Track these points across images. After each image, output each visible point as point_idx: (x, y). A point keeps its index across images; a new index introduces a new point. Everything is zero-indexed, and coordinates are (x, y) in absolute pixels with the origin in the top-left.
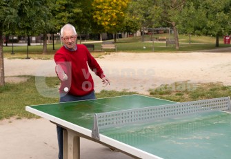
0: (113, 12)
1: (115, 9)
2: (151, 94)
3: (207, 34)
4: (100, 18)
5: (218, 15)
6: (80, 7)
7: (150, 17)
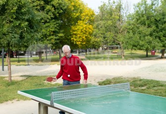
0: (83, 36)
1: (85, 34)
2: (100, 84)
3: (140, 49)
4: (75, 40)
5: (146, 38)
6: (63, 33)
7: (106, 39)
